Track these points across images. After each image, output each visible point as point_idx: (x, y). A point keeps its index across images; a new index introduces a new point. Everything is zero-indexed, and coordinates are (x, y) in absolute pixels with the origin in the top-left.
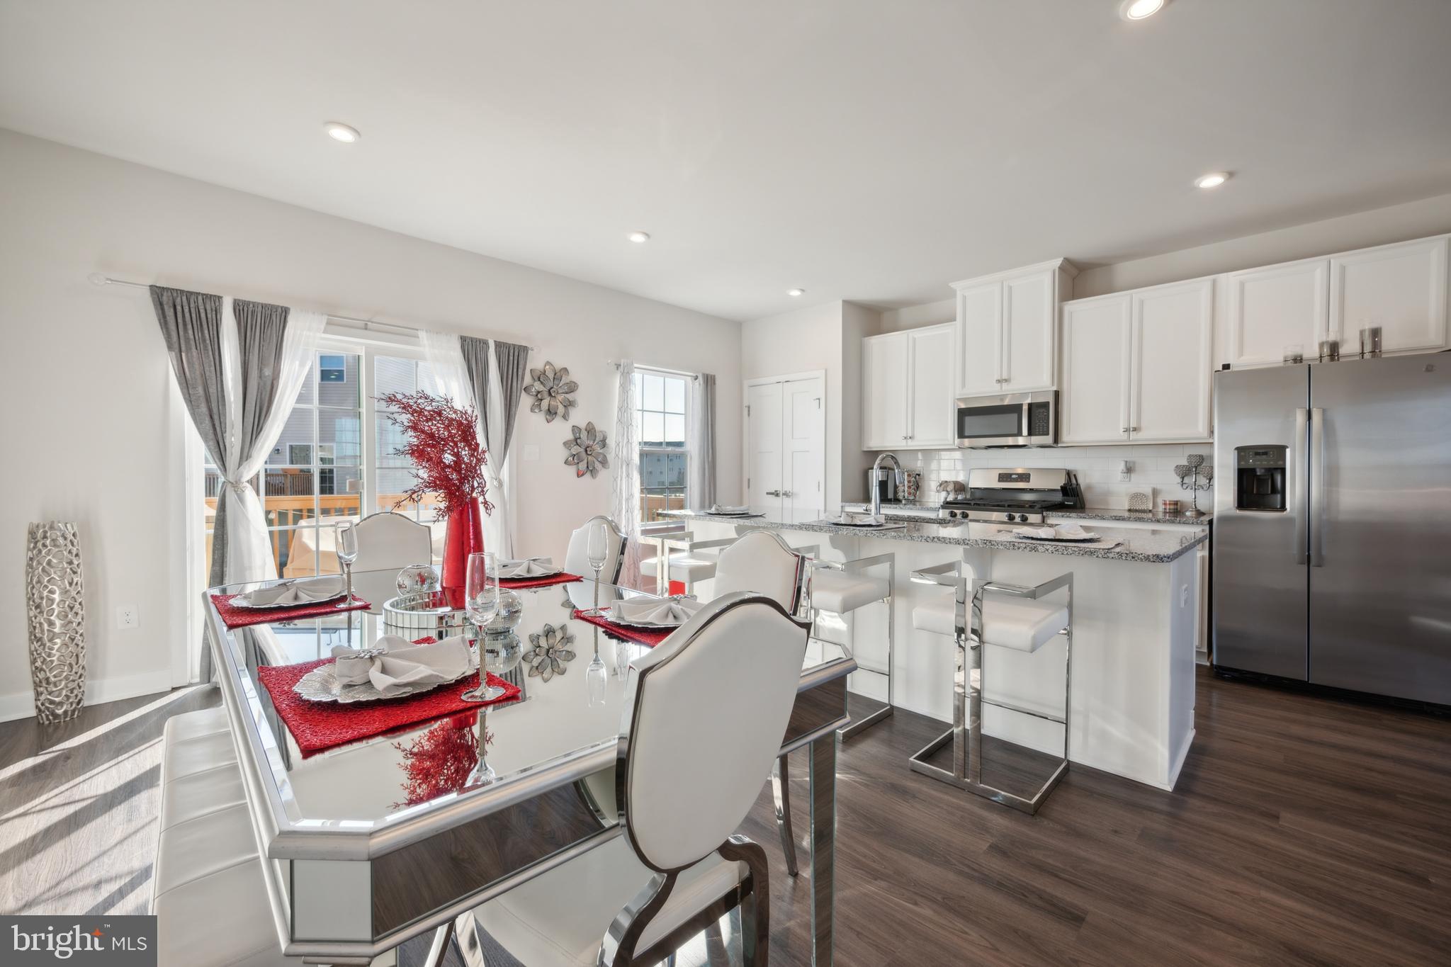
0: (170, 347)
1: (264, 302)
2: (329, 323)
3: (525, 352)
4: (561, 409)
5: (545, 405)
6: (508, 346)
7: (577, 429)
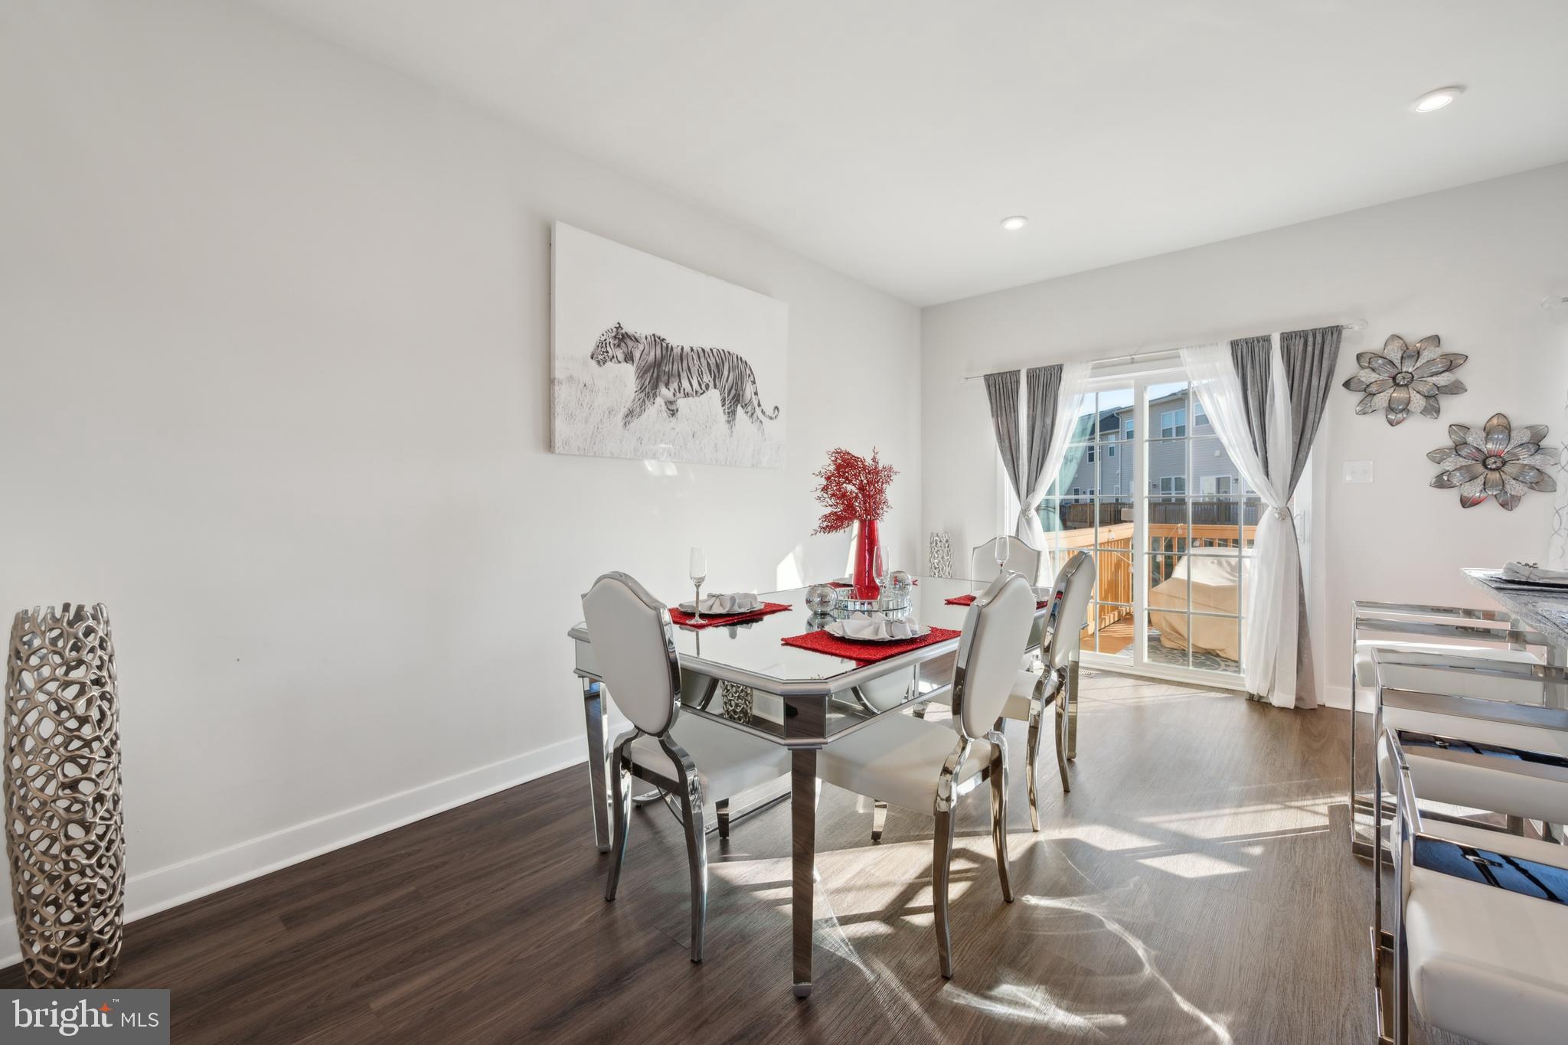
0: (993, 416)
1: (1046, 365)
2: (1095, 368)
3: (1335, 336)
4: (1418, 402)
5: (1381, 400)
6: (1304, 335)
7: (1460, 429)
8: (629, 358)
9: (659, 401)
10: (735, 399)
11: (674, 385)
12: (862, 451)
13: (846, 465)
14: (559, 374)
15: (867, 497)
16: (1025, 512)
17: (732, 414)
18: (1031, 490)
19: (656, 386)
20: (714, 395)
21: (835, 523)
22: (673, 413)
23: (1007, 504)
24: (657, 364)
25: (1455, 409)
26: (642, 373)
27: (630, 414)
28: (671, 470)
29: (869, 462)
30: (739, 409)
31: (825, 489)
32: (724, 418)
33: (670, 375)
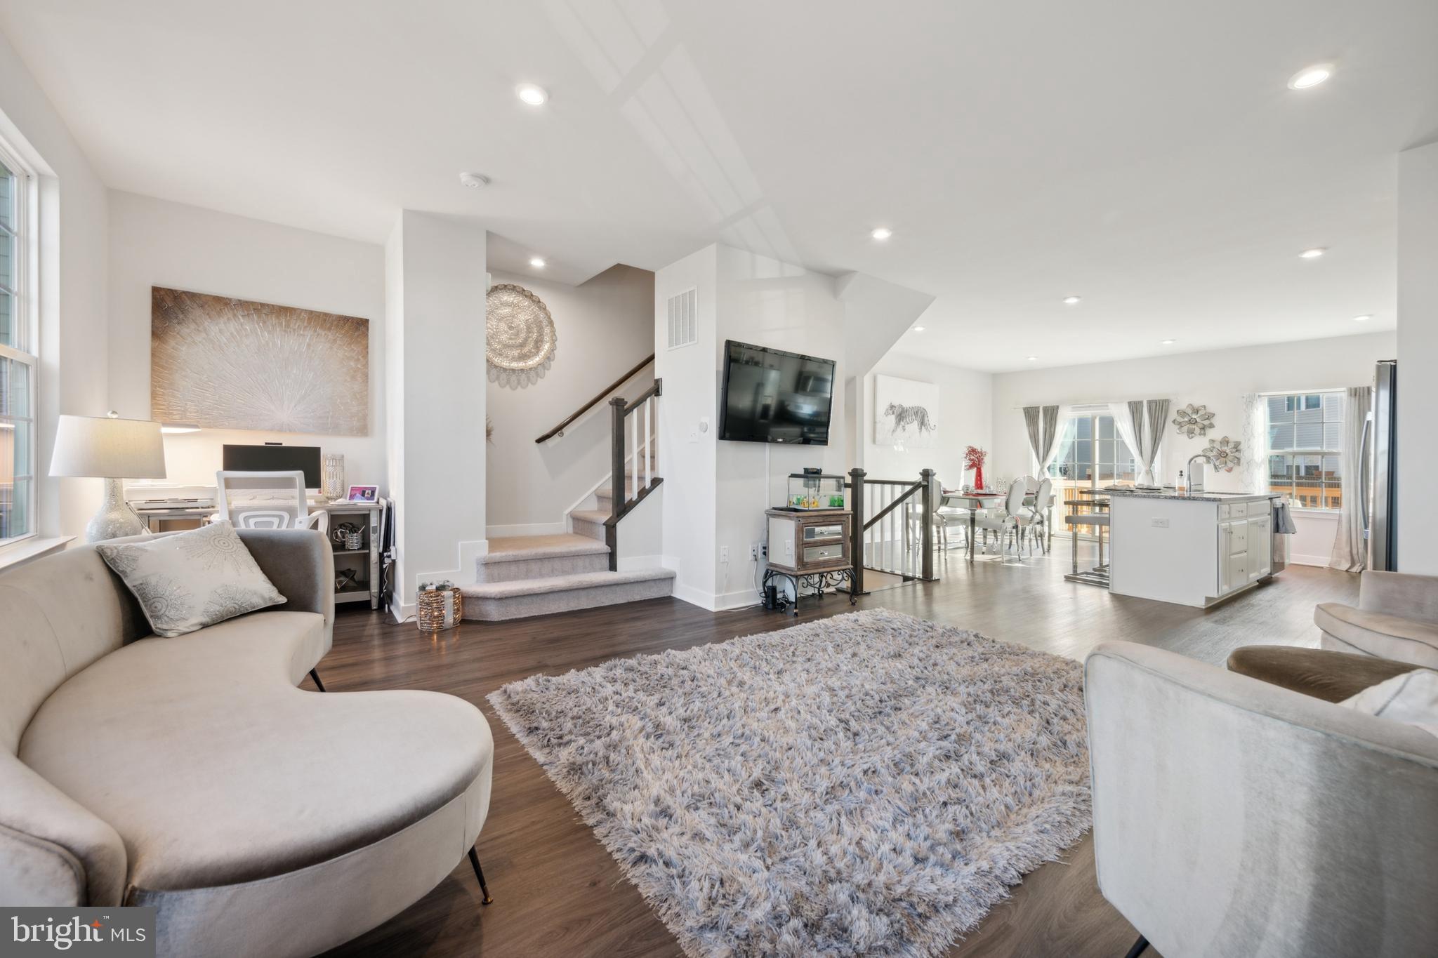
0: (1027, 425)
1: (1051, 405)
2: (1074, 407)
3: (1167, 403)
4: (1197, 430)
5: (1185, 428)
6: (1156, 402)
7: (1212, 441)
8: (893, 413)
9: (901, 426)
10: (922, 423)
11: (905, 421)
12: (978, 447)
13: (973, 451)
14: (878, 420)
15: (979, 461)
16: (1042, 469)
17: (921, 429)
18: (1044, 459)
19: (900, 422)
20: (916, 423)
21: (971, 467)
22: (904, 430)
23: (1034, 465)
24: (900, 414)
25: (1213, 434)
26: (897, 417)
27: (894, 431)
28: (901, 449)
29: (979, 450)
30: (923, 427)
31: (966, 458)
32: (918, 430)
33: (903, 417)
